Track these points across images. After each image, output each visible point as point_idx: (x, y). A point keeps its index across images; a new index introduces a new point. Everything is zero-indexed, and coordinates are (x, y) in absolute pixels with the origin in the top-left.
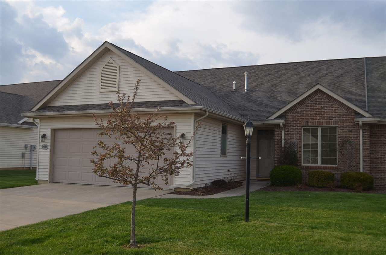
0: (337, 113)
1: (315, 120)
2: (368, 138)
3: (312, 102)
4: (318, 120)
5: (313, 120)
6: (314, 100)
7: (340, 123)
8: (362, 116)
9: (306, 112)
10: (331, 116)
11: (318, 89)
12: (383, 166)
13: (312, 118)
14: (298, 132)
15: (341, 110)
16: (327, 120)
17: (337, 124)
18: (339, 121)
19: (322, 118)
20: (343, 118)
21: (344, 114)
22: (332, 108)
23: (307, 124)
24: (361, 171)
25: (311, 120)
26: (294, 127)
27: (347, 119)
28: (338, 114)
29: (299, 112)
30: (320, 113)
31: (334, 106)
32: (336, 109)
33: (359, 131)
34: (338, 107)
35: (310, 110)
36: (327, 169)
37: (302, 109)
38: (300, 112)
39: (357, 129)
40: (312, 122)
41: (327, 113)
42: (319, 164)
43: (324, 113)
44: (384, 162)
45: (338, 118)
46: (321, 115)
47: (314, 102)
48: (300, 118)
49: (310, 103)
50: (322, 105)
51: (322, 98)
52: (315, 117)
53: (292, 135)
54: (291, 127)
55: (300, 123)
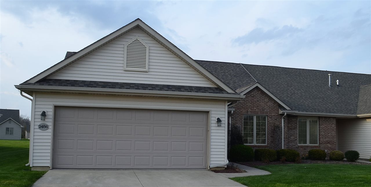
0: (267, 105)
1: (253, 110)
2: (286, 125)
3: (251, 96)
4: (255, 110)
5: (252, 110)
6: (253, 94)
7: (269, 113)
8: (285, 109)
9: (247, 103)
10: (264, 108)
11: (257, 87)
12: (290, 144)
13: (251, 108)
14: (241, 118)
15: (270, 104)
16: (261, 110)
17: (267, 113)
18: (269, 112)
19: (257, 109)
20: (271, 109)
21: (272, 107)
22: (264, 101)
23: (247, 113)
24: (283, 148)
25: (250, 110)
26: (237, 114)
27: (274, 111)
28: (268, 107)
29: (241, 103)
30: (256, 105)
31: (265, 100)
32: (266, 103)
33: (281, 120)
34: (268, 101)
35: (249, 102)
36: (261, 147)
37: (244, 100)
38: (243, 103)
39: (280, 118)
40: (251, 111)
41: (261, 105)
42: (255, 144)
43: (259, 105)
44: (290, 142)
45: (268, 109)
46: (257, 106)
47: (252, 96)
48: (242, 108)
49: (249, 97)
50: (258, 98)
51: (258, 93)
52: (253, 107)
53: (236, 121)
54: (235, 114)
55: (242, 112)
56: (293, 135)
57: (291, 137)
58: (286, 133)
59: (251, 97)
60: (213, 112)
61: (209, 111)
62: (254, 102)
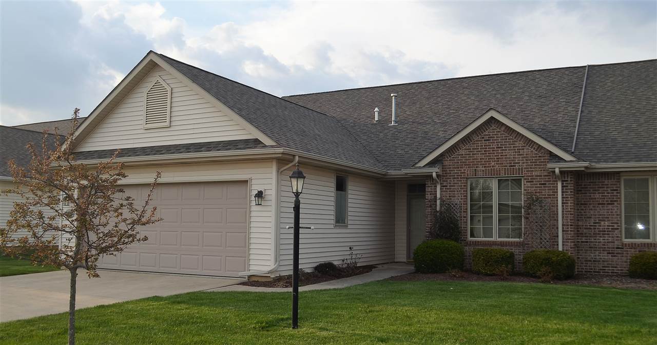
0: (522, 155)
1: (488, 167)
2: (570, 195)
3: (483, 138)
4: (493, 166)
5: (485, 167)
6: (487, 135)
7: (527, 171)
8: (560, 159)
9: (474, 154)
10: (513, 160)
11: (492, 118)
12: (598, 239)
13: (484, 164)
14: (462, 186)
15: (528, 151)
16: (506, 166)
17: (522, 172)
18: (525, 168)
19: (499, 164)
20: (531, 162)
21: (533, 157)
22: (514, 147)
23: (476, 174)
24: (560, 249)
25: (481, 168)
26: (455, 178)
27: (538, 165)
28: (524, 157)
29: (462, 154)
30: (496, 156)
31: (517, 144)
32: (520, 149)
33: (557, 184)
34: (524, 146)
35: (480, 151)
36: (506, 246)
37: (468, 149)
38: (465, 154)
39: (554, 181)
40: (483, 171)
41: (506, 155)
42: (495, 238)
43: (501, 156)
44: (599, 234)
45: (524, 163)
46: (497, 158)
47: (487, 138)
48: (465, 165)
49: (480, 140)
50: (499, 142)
51: (499, 132)
52: (488, 161)
53: (452, 191)
54: (450, 179)
55: (465, 173)
56: (607, 218)
57: (602, 223)
58: (571, 214)
59: (485, 140)
60: (253, 182)
61: (247, 181)
62: (489, 151)
